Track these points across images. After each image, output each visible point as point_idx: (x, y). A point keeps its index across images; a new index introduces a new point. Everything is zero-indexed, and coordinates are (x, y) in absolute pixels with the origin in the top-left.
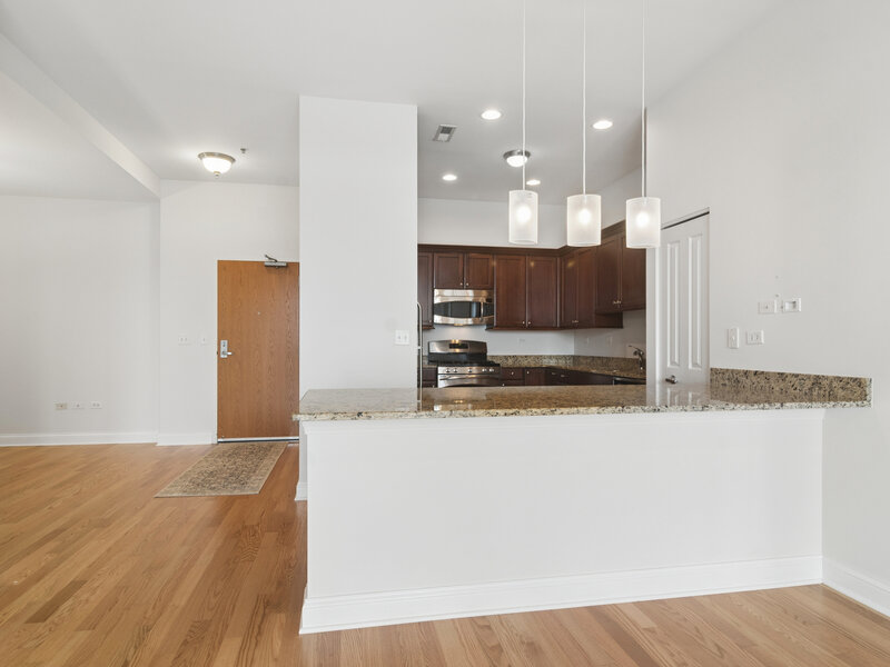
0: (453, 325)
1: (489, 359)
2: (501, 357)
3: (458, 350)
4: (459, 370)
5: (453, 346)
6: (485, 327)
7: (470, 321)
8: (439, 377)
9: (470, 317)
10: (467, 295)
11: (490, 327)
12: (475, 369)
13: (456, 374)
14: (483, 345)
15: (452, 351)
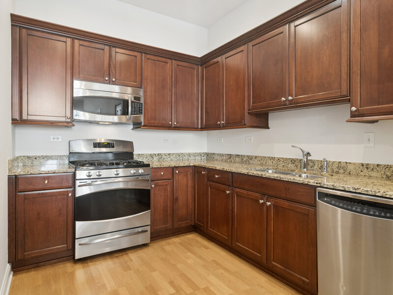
0: (97, 123)
1: (136, 158)
2: (146, 156)
3: (104, 150)
4: (104, 173)
5: (97, 145)
6: (132, 127)
7: (115, 119)
8: (78, 183)
9: (116, 114)
10: (114, 91)
11: (137, 125)
12: (121, 172)
13: (99, 177)
14: (130, 144)
15: (97, 150)
